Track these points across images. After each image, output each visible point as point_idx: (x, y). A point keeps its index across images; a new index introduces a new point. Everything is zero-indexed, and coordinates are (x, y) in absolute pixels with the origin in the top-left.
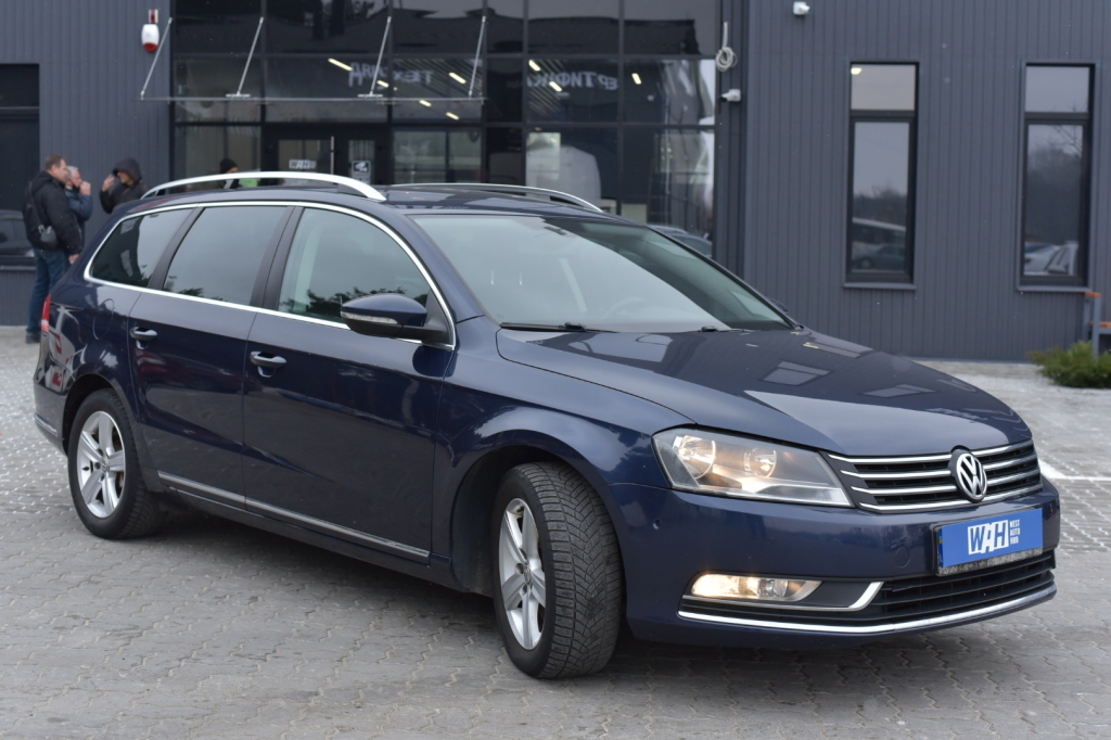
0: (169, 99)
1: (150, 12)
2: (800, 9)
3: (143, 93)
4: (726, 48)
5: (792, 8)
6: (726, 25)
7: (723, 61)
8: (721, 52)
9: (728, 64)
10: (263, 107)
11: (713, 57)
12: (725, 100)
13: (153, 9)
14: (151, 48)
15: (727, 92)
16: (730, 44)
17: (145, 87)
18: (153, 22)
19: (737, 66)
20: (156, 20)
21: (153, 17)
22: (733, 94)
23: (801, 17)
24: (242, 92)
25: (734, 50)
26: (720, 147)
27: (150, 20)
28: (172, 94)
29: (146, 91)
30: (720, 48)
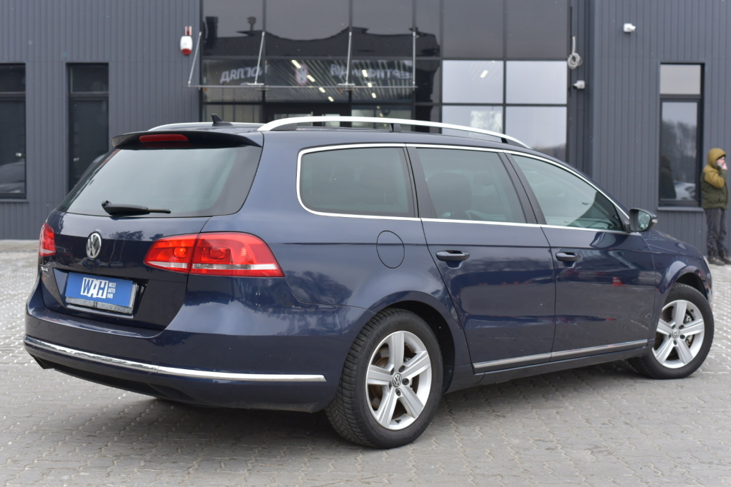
0: (200, 86)
1: (186, 28)
2: (629, 28)
3: (189, 82)
4: (574, 54)
5: (622, 27)
6: (574, 38)
7: (573, 62)
8: (571, 56)
9: (575, 65)
10: (264, 92)
11: (566, 60)
12: (575, 88)
13: (188, 26)
14: (186, 52)
15: (576, 82)
16: (577, 51)
17: (190, 78)
18: (188, 35)
19: (582, 66)
20: (191, 33)
21: (188, 33)
22: (580, 84)
23: (629, 33)
24: (258, 82)
25: (580, 55)
26: (571, 118)
27: (186, 33)
28: (201, 83)
29: (192, 81)
30: (571, 53)
